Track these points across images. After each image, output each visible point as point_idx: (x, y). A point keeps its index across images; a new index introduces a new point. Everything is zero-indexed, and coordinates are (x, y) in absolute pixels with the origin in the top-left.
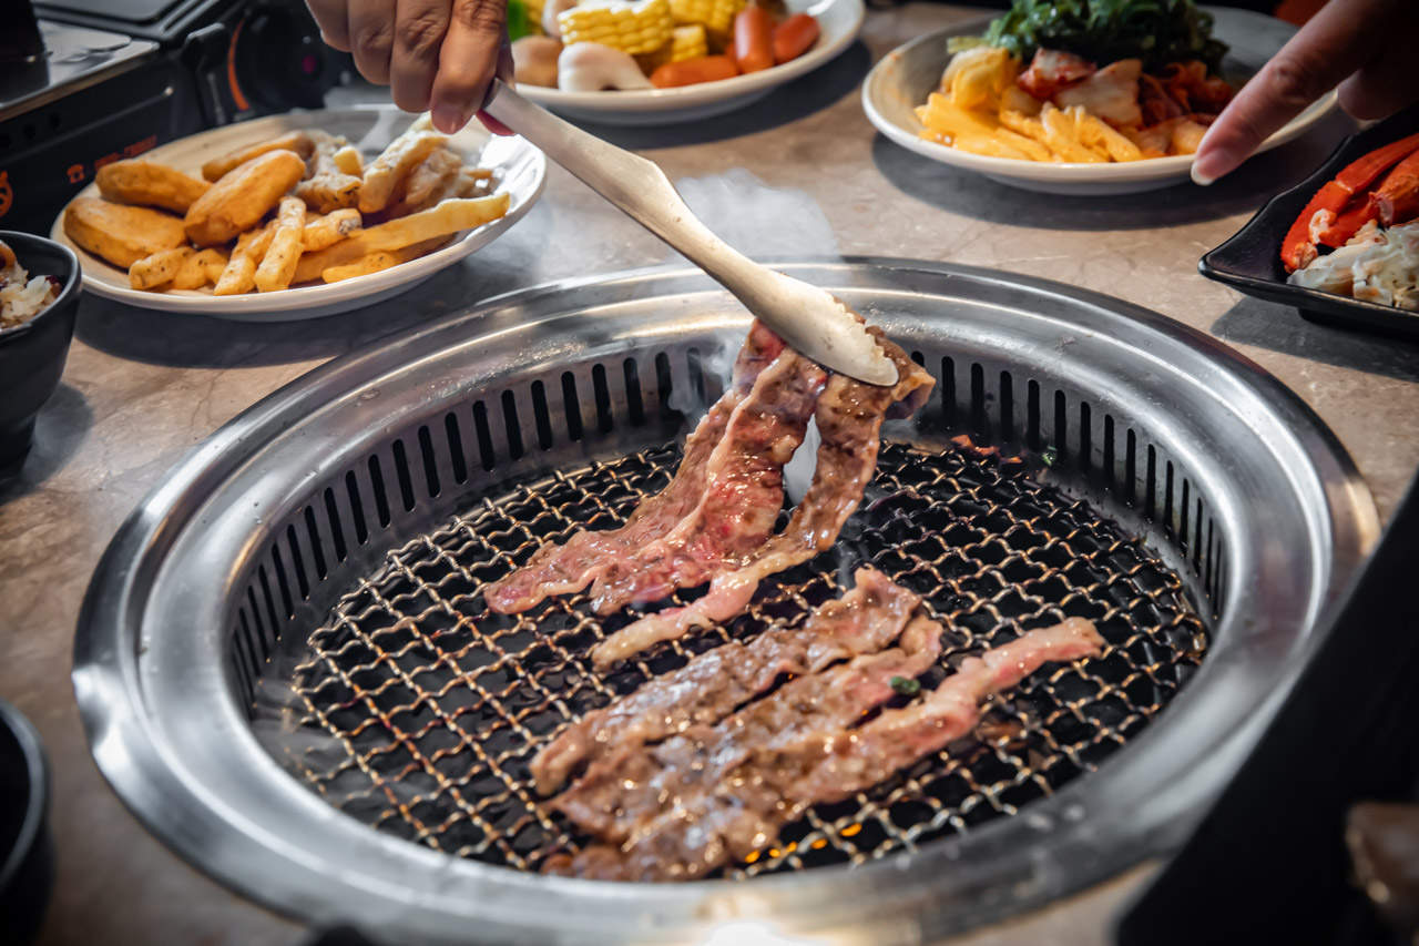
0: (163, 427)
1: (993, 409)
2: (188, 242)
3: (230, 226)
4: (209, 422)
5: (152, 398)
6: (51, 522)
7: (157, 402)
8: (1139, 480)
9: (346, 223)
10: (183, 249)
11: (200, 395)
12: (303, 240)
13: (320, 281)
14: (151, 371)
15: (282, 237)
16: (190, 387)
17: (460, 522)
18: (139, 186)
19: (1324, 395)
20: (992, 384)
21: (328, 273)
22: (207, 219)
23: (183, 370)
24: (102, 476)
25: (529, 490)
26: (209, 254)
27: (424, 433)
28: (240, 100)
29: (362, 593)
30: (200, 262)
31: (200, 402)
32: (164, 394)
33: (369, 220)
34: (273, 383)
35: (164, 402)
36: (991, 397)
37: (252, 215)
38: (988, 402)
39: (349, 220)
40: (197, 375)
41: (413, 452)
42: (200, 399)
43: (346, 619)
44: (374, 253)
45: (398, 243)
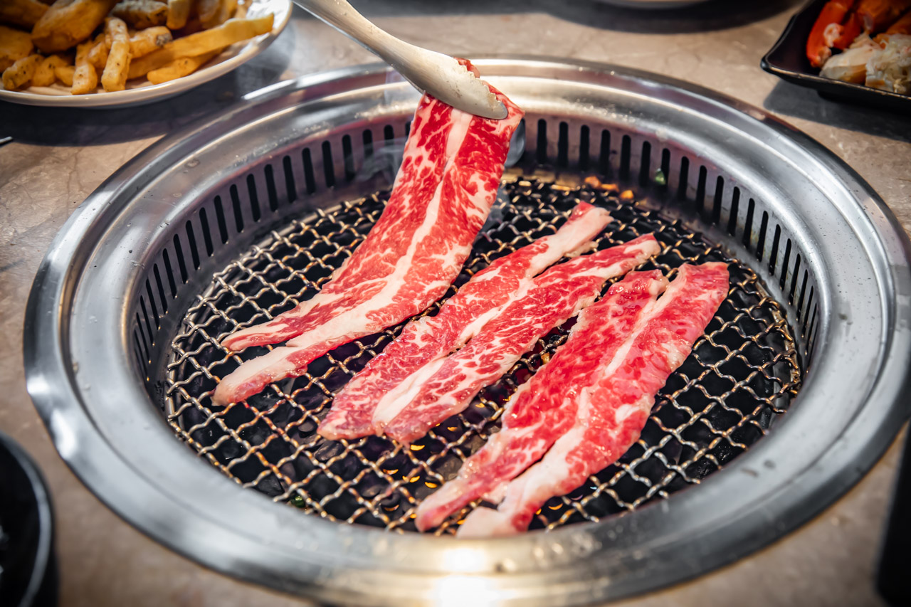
0: (47, 194)
1: (616, 161)
2: (35, 50)
3: (70, 39)
4: (81, 188)
5: (32, 170)
7: (37, 174)
8: (725, 209)
9: (161, 38)
10: (34, 57)
11: (69, 167)
12: (131, 51)
13: (143, 79)
14: (26, 149)
15: (116, 49)
16: (59, 161)
17: (259, 249)
19: (849, 152)
20: (616, 144)
21: (153, 75)
22: (52, 34)
23: (50, 148)
24: (11, 234)
25: (303, 224)
26: (54, 60)
27: (233, 190)
29: (202, 306)
30: (50, 66)
31: (70, 173)
32: (42, 167)
33: (177, 34)
34: (121, 157)
35: (43, 174)
36: (614, 152)
37: (85, 30)
38: (611, 156)
39: (162, 35)
40: (63, 152)
41: (227, 203)
42: (69, 171)
43: (196, 327)
44: (181, 58)
45: (198, 51)
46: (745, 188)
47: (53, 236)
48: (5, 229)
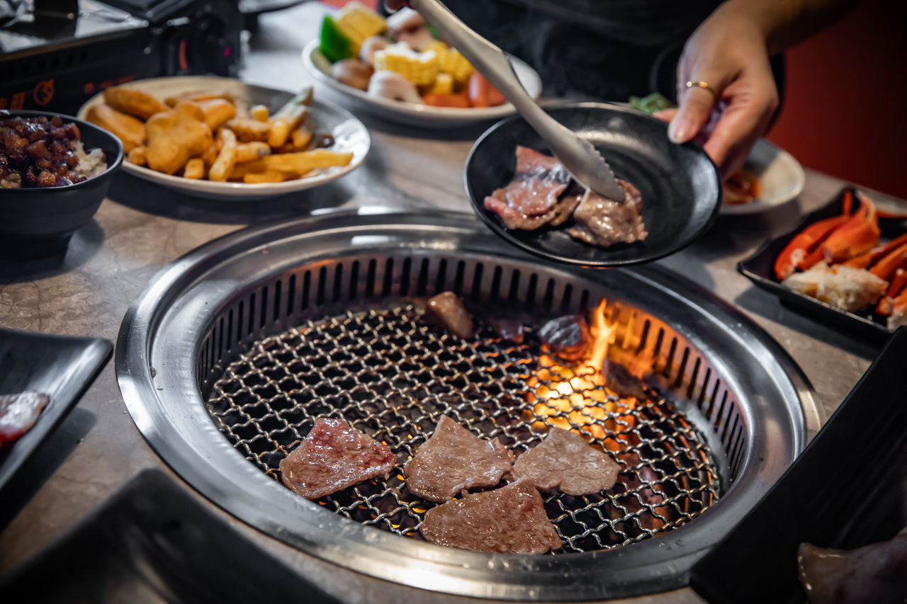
0: (148, 248)
4: (176, 249)
5: (138, 229)
6: (88, 291)
7: (142, 233)
9: (262, 150)
11: (167, 233)
12: (237, 154)
13: (241, 180)
14: (135, 214)
15: (226, 151)
16: (160, 228)
18: (134, 103)
21: (249, 177)
23: (155, 216)
24: (116, 270)
28: (183, 63)
31: (168, 238)
32: (146, 228)
33: (275, 151)
35: (146, 233)
39: (264, 148)
40: (165, 222)
42: (167, 236)
44: (274, 170)
45: (287, 168)
47: (149, 278)
48: (111, 266)
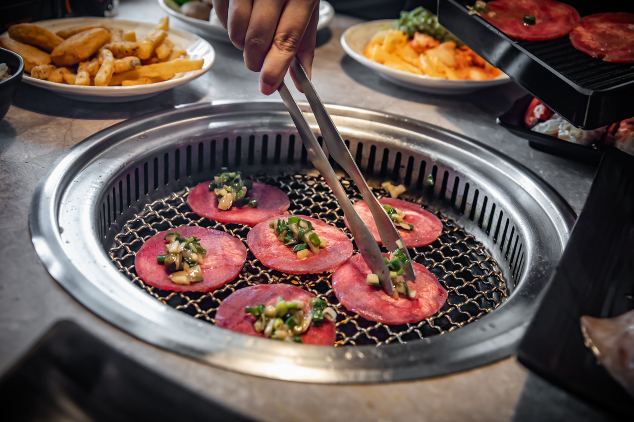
0: (51, 139)
1: (403, 173)
2: (52, 63)
3: (76, 58)
4: (73, 139)
5: (43, 127)
6: (5, 174)
7: (46, 129)
8: (468, 204)
9: (134, 62)
10: (51, 66)
11: (66, 128)
12: (114, 67)
13: (120, 85)
15: (106, 64)
16: (60, 124)
18: (32, 35)
20: (405, 162)
21: (125, 82)
22: (65, 54)
23: (55, 117)
24: (26, 157)
26: (64, 70)
27: (166, 157)
28: (69, 8)
29: (136, 220)
30: (61, 72)
31: (67, 131)
32: (49, 126)
33: (144, 62)
34: (100, 126)
35: (49, 129)
36: (403, 167)
37: (86, 54)
38: (401, 169)
39: (135, 61)
40: (64, 120)
41: (161, 163)
42: (66, 130)
43: (131, 230)
44: (144, 77)
45: (154, 75)
46: (483, 190)
47: (53, 161)
48: (22, 154)
